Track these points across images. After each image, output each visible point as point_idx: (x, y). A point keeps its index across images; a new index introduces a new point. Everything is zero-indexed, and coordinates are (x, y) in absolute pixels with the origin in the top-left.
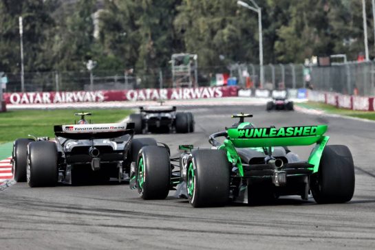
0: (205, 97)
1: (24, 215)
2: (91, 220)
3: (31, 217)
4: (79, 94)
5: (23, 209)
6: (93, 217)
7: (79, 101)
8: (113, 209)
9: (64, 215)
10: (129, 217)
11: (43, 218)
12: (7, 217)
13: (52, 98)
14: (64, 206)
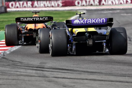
0: (121, 3)
1: (12, 71)
2: (49, 75)
3: (16, 73)
4: (48, 2)
5: (11, 68)
6: (50, 73)
7: (48, 6)
8: (62, 68)
9: (34, 71)
10: (71, 73)
11: (22, 73)
12: (2, 73)
13: (32, 5)
14: (35, 66)
